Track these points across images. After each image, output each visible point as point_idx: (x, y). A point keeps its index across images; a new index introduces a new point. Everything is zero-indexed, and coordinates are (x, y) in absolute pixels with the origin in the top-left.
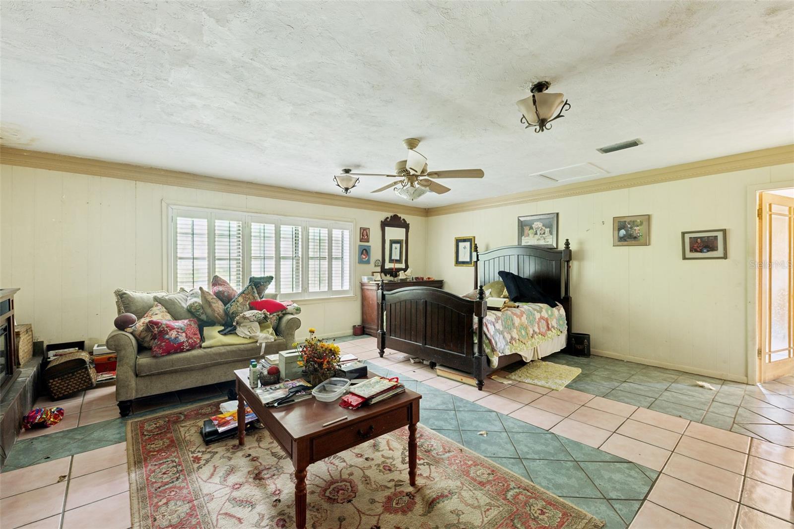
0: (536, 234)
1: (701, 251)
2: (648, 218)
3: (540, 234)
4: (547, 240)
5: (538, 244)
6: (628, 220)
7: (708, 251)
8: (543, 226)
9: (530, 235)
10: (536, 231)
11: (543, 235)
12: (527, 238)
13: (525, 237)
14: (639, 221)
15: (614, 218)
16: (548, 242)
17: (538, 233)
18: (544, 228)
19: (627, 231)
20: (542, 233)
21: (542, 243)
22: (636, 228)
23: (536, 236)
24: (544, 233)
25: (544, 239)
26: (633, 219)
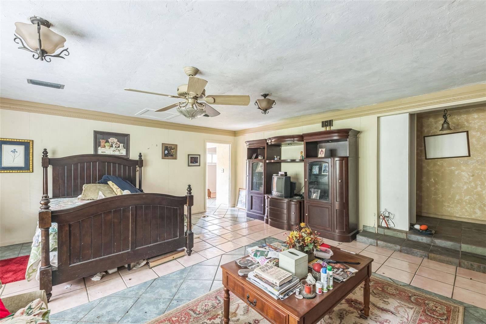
0: (112, 146)
1: (194, 163)
2: (176, 145)
3: (116, 147)
4: (121, 152)
5: (114, 154)
6: (169, 146)
7: (196, 163)
8: (118, 141)
9: (106, 147)
10: (112, 144)
11: (118, 148)
12: (103, 149)
13: (101, 148)
14: (173, 147)
15: (162, 144)
16: (122, 153)
17: (114, 146)
18: (119, 143)
19: (168, 151)
20: (117, 146)
21: (117, 153)
22: (172, 150)
23: (111, 148)
24: (119, 147)
25: (119, 151)
26: (171, 146)
